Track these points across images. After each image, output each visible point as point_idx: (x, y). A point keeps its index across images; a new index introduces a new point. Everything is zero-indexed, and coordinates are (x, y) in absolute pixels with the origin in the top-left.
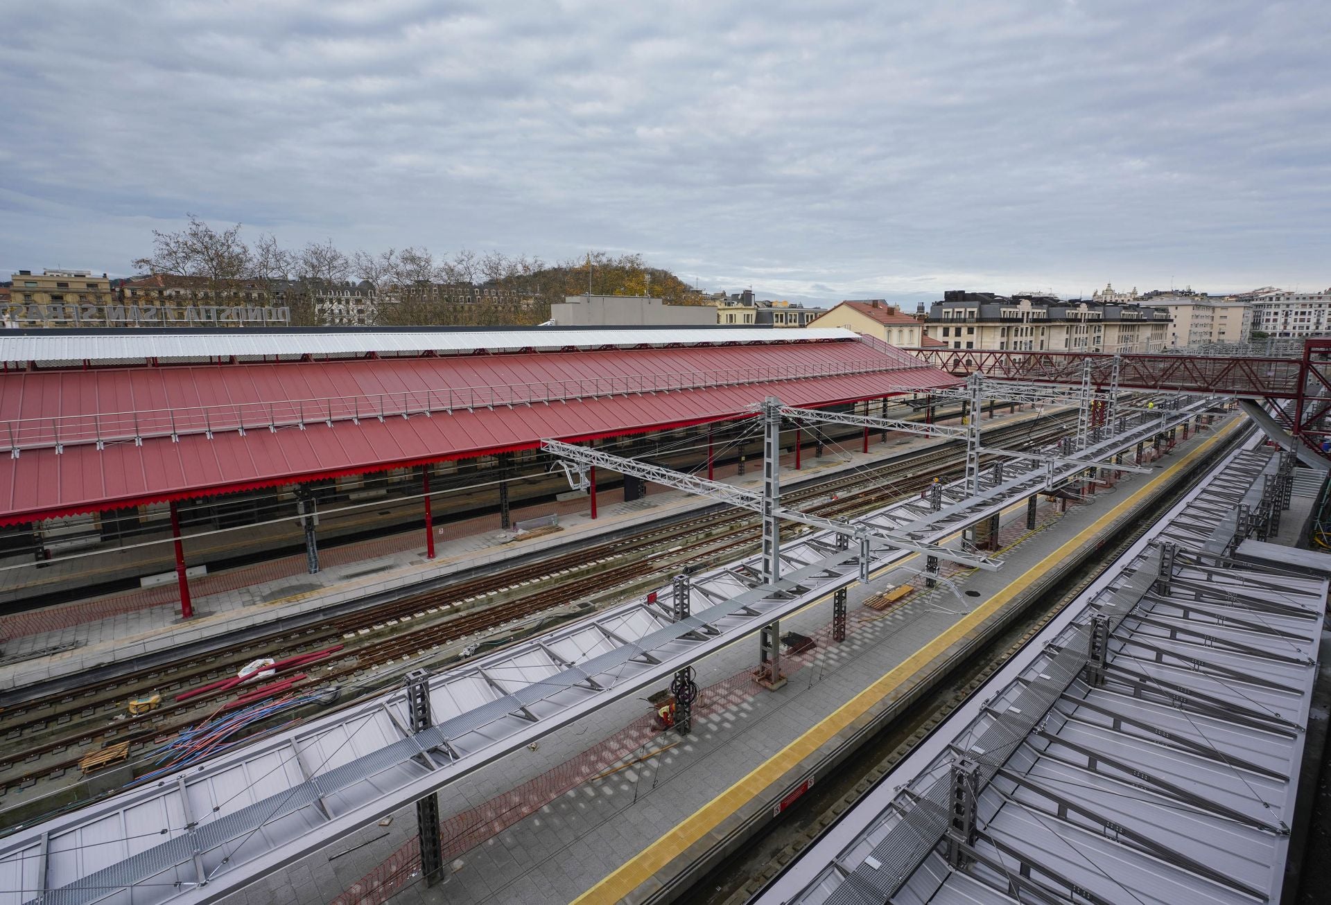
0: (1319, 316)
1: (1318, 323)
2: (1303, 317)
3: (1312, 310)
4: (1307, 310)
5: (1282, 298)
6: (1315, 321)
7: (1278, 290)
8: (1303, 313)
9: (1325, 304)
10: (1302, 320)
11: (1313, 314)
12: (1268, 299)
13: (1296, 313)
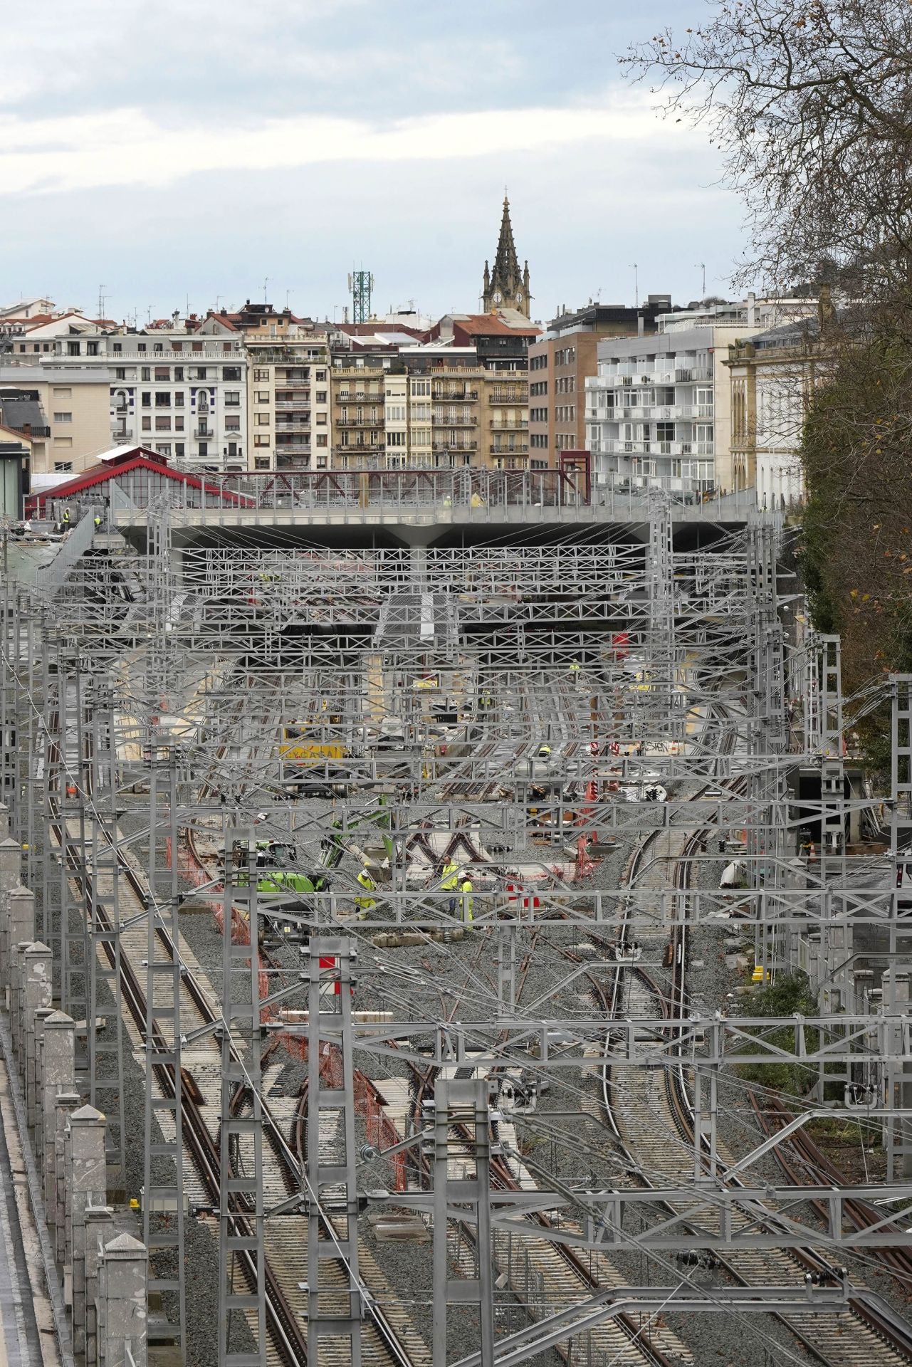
0: (203, 407)
1: (203, 434)
2: (163, 412)
3: (184, 388)
4: (171, 387)
5: (102, 347)
6: (197, 427)
7: (74, 313)
8: (163, 399)
9: (214, 365)
10: (163, 423)
11: (187, 400)
12: (65, 348)
13: (146, 398)
